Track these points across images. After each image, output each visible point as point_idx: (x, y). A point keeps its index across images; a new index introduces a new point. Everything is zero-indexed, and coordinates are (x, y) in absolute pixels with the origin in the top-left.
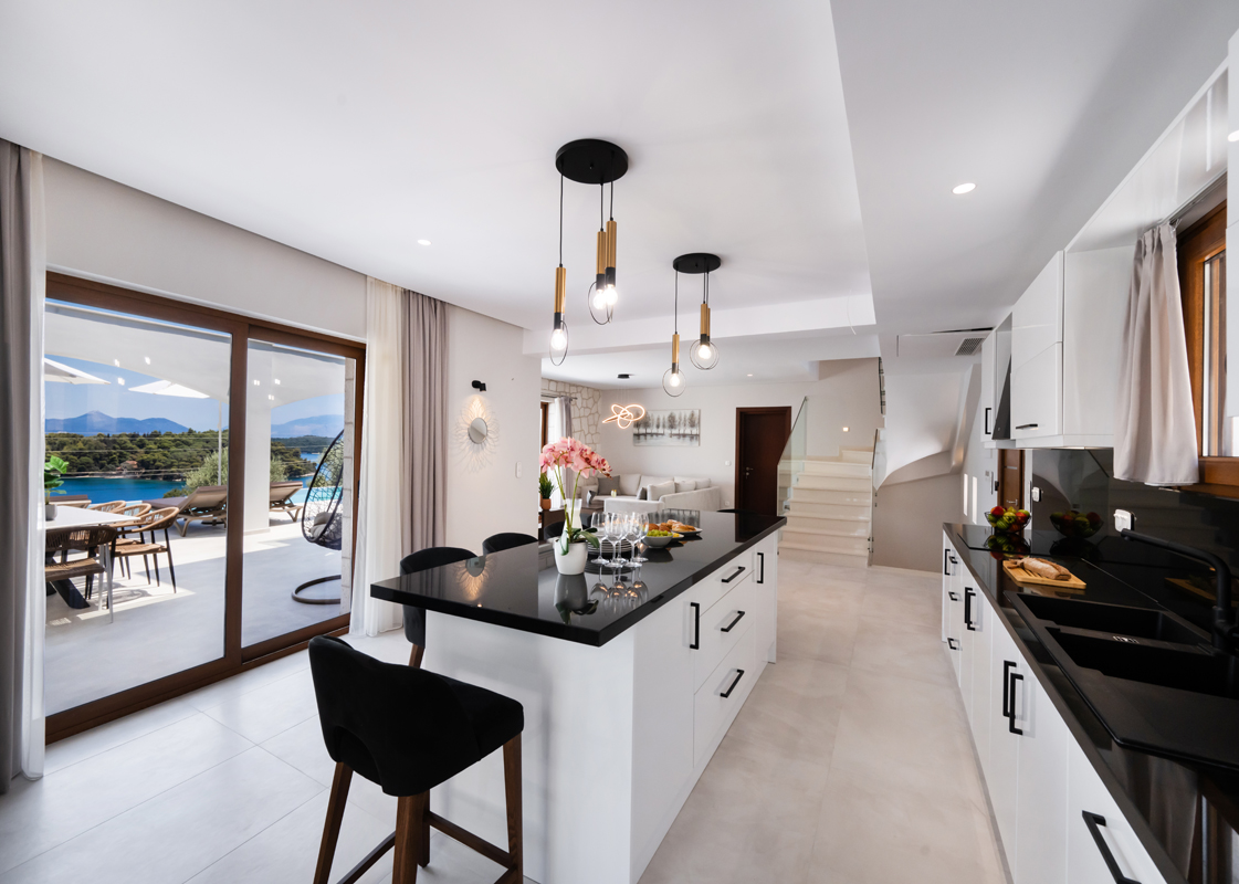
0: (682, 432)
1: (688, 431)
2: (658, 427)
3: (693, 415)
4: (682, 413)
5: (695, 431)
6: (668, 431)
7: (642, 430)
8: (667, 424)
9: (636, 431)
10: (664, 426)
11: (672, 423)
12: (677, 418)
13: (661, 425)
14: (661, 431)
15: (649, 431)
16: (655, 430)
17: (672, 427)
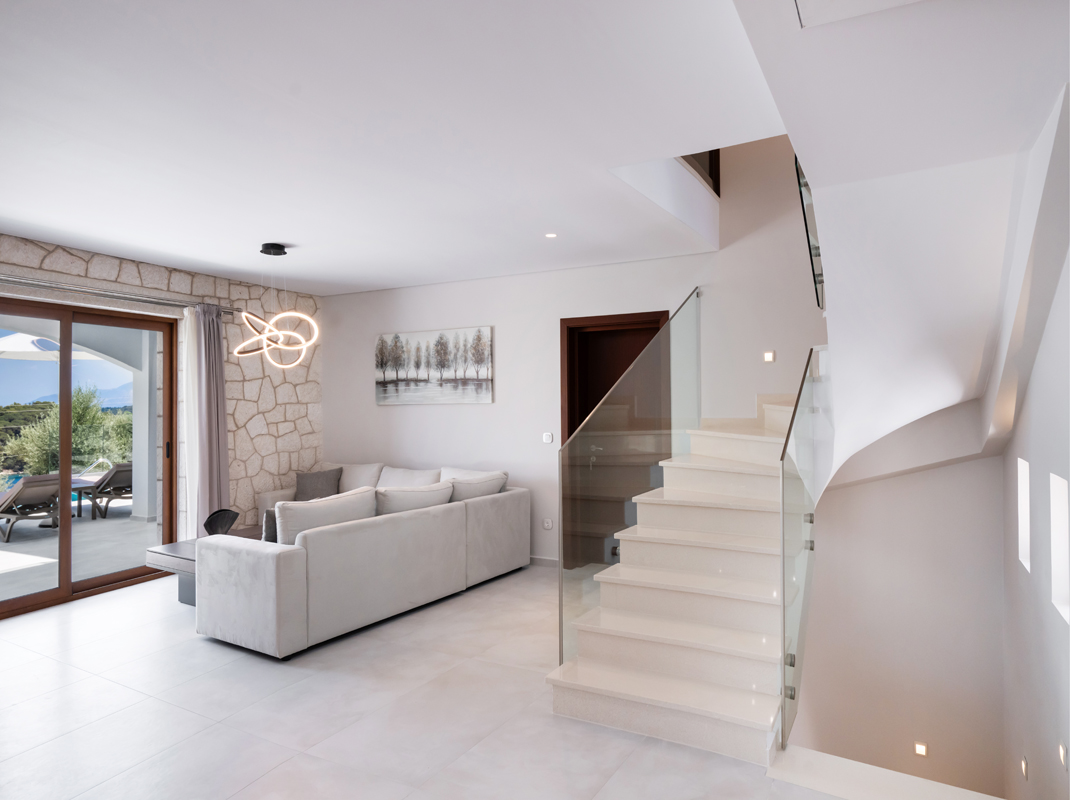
0: (460, 374)
1: (471, 373)
2: (418, 365)
3: (479, 338)
4: (461, 336)
5: (484, 372)
6: (435, 374)
7: (391, 374)
8: (433, 361)
9: (379, 375)
10: (428, 364)
11: (442, 356)
12: (451, 347)
13: (423, 361)
14: (422, 374)
15: (402, 374)
16: (412, 373)
17: (442, 364)
